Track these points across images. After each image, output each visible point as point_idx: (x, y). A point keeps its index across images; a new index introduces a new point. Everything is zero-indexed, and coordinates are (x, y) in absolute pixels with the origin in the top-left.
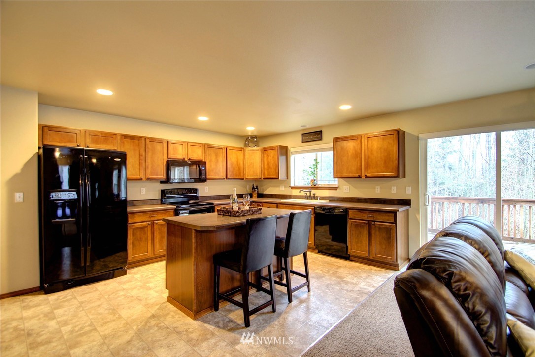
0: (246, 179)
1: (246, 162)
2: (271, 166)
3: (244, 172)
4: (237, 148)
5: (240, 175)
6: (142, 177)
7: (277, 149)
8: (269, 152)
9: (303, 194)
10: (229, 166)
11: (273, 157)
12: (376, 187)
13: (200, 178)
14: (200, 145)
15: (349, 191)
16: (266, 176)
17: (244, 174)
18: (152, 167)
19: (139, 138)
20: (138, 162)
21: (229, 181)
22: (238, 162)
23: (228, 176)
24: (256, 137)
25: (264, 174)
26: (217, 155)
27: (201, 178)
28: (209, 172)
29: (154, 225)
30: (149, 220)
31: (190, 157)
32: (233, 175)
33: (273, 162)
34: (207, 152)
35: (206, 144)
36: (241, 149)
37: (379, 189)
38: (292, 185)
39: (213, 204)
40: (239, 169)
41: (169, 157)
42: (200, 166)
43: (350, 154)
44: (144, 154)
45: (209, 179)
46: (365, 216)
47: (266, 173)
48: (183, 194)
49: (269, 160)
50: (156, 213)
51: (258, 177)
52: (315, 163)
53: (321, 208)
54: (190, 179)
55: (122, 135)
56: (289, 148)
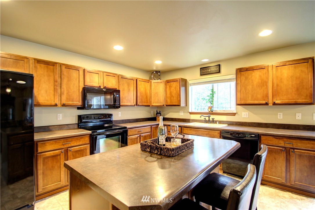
0: (152, 106)
1: (152, 91)
2: (174, 95)
3: (150, 100)
4: (145, 80)
5: (147, 102)
6: (57, 103)
7: (179, 81)
8: (172, 83)
9: (203, 118)
10: (138, 95)
11: (175, 88)
12: (279, 114)
13: (114, 104)
14: (114, 75)
15: (248, 117)
16: (169, 103)
17: (151, 102)
18: (67, 93)
19: (54, 64)
20: (52, 88)
21: (139, 107)
22: (146, 91)
23: (138, 103)
24: (159, 72)
25: (166, 101)
26: (129, 85)
27: (116, 105)
28: (122, 100)
29: (67, 152)
30: (63, 147)
31: (105, 85)
32: (142, 102)
33: (175, 92)
34: (121, 83)
35: (120, 75)
36: (148, 81)
37: (282, 116)
38: (190, 111)
39: (126, 128)
40: (147, 97)
41: (86, 84)
42: (115, 94)
43: (255, 83)
44: (59, 80)
45: (122, 106)
46: (282, 143)
47: (169, 101)
48: (99, 118)
49: (172, 90)
50: (70, 139)
51: (162, 104)
52: (211, 93)
53: (229, 133)
54: (106, 105)
55: (35, 59)
56: (188, 80)
